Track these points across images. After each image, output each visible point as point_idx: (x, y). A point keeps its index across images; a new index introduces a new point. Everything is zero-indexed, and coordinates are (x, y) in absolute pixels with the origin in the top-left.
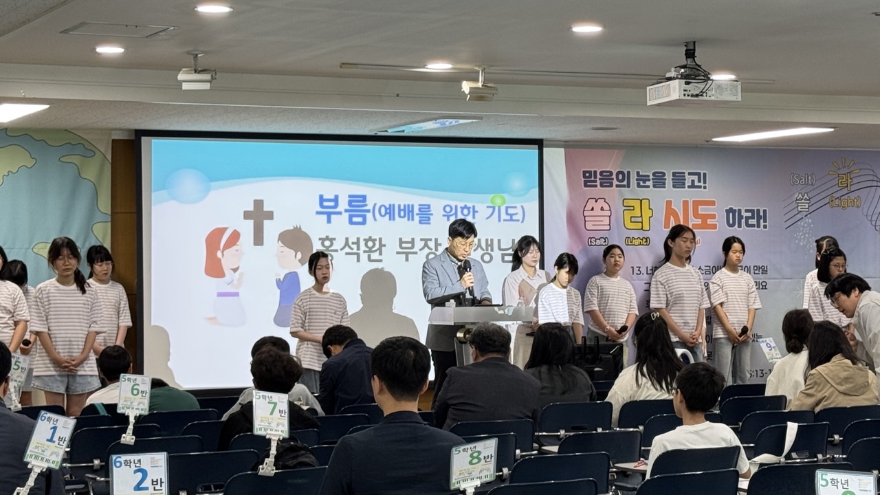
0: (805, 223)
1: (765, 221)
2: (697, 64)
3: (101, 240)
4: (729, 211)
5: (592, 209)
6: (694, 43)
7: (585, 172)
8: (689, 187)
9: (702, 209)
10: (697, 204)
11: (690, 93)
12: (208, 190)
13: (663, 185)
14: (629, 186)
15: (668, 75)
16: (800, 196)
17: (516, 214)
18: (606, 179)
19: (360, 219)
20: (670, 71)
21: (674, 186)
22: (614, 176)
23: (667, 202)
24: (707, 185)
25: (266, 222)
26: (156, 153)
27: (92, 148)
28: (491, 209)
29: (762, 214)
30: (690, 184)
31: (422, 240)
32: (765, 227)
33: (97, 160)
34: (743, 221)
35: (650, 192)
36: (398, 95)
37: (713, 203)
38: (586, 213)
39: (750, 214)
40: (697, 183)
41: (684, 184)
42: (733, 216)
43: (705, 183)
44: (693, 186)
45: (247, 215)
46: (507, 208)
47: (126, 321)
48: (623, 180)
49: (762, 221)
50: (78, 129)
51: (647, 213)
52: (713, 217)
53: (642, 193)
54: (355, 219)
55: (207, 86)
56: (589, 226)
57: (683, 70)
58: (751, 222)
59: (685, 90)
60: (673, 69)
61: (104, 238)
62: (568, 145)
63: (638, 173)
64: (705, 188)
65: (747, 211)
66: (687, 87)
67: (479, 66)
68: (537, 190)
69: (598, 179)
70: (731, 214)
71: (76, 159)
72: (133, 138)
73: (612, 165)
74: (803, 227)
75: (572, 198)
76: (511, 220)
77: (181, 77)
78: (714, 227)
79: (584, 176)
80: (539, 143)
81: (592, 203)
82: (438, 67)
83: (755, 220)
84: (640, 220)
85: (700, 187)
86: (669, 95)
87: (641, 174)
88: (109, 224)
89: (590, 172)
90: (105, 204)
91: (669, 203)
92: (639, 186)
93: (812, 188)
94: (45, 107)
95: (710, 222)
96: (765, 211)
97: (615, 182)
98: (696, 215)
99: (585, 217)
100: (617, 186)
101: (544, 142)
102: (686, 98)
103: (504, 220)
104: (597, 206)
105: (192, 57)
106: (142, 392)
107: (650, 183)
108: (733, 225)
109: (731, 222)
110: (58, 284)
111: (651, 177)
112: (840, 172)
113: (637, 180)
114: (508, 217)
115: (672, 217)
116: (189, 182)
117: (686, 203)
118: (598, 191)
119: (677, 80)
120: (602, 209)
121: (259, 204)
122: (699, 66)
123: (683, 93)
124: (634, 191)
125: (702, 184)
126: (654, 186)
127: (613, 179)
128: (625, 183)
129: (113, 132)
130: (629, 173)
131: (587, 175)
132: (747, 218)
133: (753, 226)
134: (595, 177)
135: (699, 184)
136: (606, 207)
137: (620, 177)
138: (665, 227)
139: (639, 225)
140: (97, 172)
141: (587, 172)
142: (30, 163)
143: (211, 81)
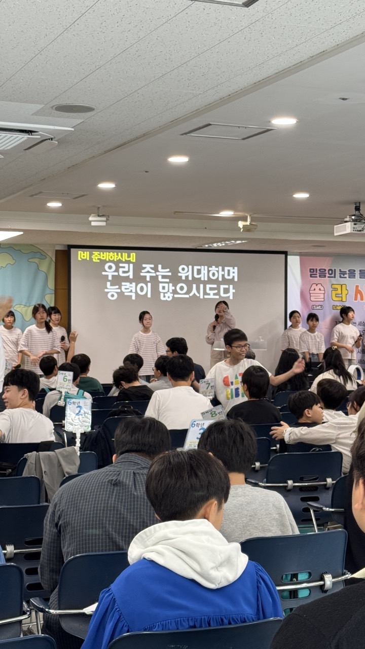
2: (361, 214)
3: (49, 303)
5: (315, 290)
6: (360, 203)
7: (310, 269)
11: (356, 229)
13: (354, 277)
14: (335, 277)
15: (346, 220)
18: (323, 274)
20: (346, 217)
21: (360, 278)
22: (327, 272)
27: (45, 254)
33: (48, 260)
35: (347, 280)
36: (206, 228)
38: (311, 292)
50: (37, 244)
51: (345, 292)
53: (342, 281)
55: (104, 224)
56: (312, 299)
57: (353, 217)
59: (354, 228)
60: (348, 217)
61: (51, 303)
62: (301, 255)
63: (340, 270)
66: (355, 226)
67: (248, 213)
69: (318, 273)
71: (36, 260)
73: (326, 265)
75: (303, 283)
77: (91, 219)
79: (310, 272)
80: (285, 253)
81: (314, 286)
82: (227, 214)
84: (341, 296)
86: (345, 230)
87: (342, 270)
88: (54, 295)
89: (313, 270)
90: (51, 284)
91: (357, 287)
94: (22, 233)
97: (327, 275)
99: (310, 294)
100: (329, 277)
101: (288, 253)
102: (355, 232)
104: (317, 288)
105: (96, 208)
106: (69, 380)
107: (347, 276)
110: (36, 327)
111: (348, 272)
113: (340, 274)
115: (359, 295)
118: (318, 279)
119: (350, 223)
120: (320, 290)
122: (362, 215)
123: (353, 229)
124: (337, 280)
126: (349, 277)
128: (333, 275)
129: (56, 246)
130: (335, 270)
131: (312, 271)
134: (316, 272)
136: (322, 288)
137: (330, 272)
138: (355, 300)
139: (340, 299)
140: (48, 267)
141: (312, 269)
142: (12, 262)
143: (106, 221)
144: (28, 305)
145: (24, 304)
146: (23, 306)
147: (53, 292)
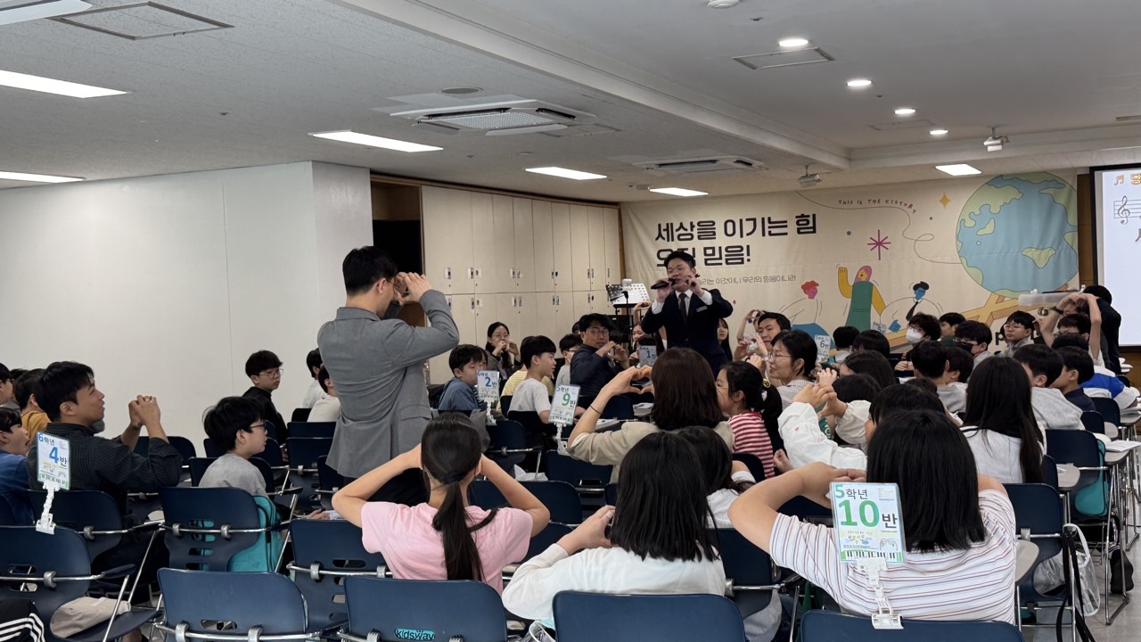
3: (1071, 244)
26: (1107, 178)
27: (1062, 182)
33: (1067, 189)
50: (1052, 170)
61: (1073, 243)
71: (1051, 191)
72: (1088, 172)
77: (986, 143)
88: (1076, 233)
90: (1073, 219)
105: (992, 130)
129: (1079, 170)
140: (1067, 198)
142: (1018, 196)
143: (1002, 143)
144: (1041, 247)
145: (1035, 246)
146: (1034, 250)
147: (1076, 229)
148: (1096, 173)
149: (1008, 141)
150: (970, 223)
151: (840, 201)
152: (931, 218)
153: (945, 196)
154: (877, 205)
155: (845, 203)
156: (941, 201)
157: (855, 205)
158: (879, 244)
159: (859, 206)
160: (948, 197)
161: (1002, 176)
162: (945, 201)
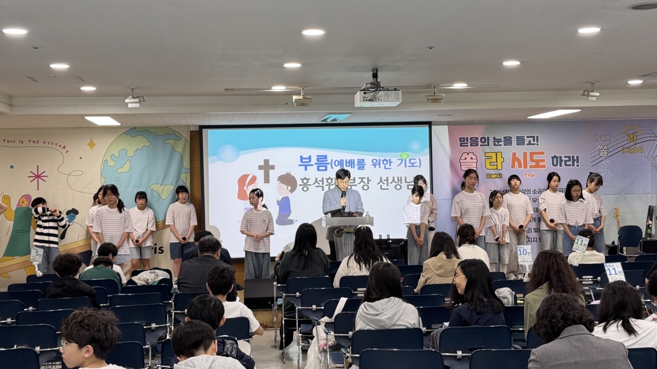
0: (605, 163)
1: (578, 162)
2: (377, 81)
4: (553, 158)
5: (466, 159)
6: (377, 69)
7: (460, 139)
8: (527, 144)
9: (536, 157)
10: (532, 154)
12: (239, 155)
13: (511, 144)
14: (488, 145)
16: (601, 147)
17: (416, 163)
18: (474, 142)
19: (324, 168)
21: (517, 144)
22: (479, 140)
23: (513, 153)
24: (539, 143)
25: (271, 171)
26: (210, 136)
27: (179, 135)
28: (401, 161)
29: (575, 158)
30: (528, 143)
31: (359, 178)
32: (578, 166)
33: (183, 141)
34: (563, 163)
35: (502, 148)
37: (543, 153)
38: (461, 161)
39: (567, 159)
40: (532, 142)
41: (524, 143)
42: (556, 160)
43: (537, 141)
44: (530, 144)
45: (260, 168)
46: (410, 160)
47: (194, 222)
48: (485, 142)
49: (575, 162)
50: (173, 126)
51: (500, 160)
52: (543, 161)
53: (497, 149)
54: (321, 168)
56: (463, 168)
58: (568, 163)
59: (364, 97)
61: (186, 181)
62: (449, 124)
63: (494, 138)
64: (538, 144)
65: (565, 157)
66: (365, 95)
67: (300, 87)
68: (428, 150)
69: (469, 142)
70: (555, 159)
71: (172, 142)
73: (478, 134)
74: (604, 165)
75: (452, 153)
76: (413, 166)
77: (127, 101)
78: (544, 166)
79: (460, 141)
80: (429, 124)
81: (465, 155)
83: (571, 162)
84: (496, 164)
85: (535, 144)
87: (496, 138)
88: (189, 174)
89: (464, 138)
90: (186, 163)
91: (514, 154)
92: (495, 145)
93: (610, 142)
95: (541, 164)
96: (577, 157)
97: (480, 143)
98: (532, 160)
99: (461, 163)
100: (481, 145)
101: (432, 123)
103: (408, 166)
104: (469, 157)
105: (131, 90)
107: (502, 143)
108: (557, 165)
109: (555, 164)
110: (108, 208)
111: (503, 140)
112: (628, 132)
113: (494, 141)
114: (411, 165)
115: (516, 162)
116: (228, 152)
117: (525, 154)
118: (469, 148)
120: (472, 158)
121: (266, 161)
124: (492, 148)
125: (535, 142)
126: (505, 145)
127: (478, 142)
128: (486, 143)
129: (191, 127)
130: (488, 138)
131: (462, 140)
132: (566, 161)
133: (570, 165)
134: (467, 141)
135: (534, 143)
136: (474, 157)
137: (483, 140)
138: (512, 168)
139: (495, 167)
140: (182, 147)
141: (462, 138)
142: (148, 144)
143: (140, 102)
144: (164, 184)
145: (160, 182)
146: (159, 185)
147: (189, 171)
148: (204, 130)
149: (144, 101)
150: (111, 163)
151: (4, 140)
152: (81, 158)
153: (91, 141)
154: (36, 144)
155: (8, 142)
156: (88, 145)
157: (17, 144)
158: (38, 177)
159: (21, 145)
160: (95, 141)
161: (135, 128)
162: (92, 145)
